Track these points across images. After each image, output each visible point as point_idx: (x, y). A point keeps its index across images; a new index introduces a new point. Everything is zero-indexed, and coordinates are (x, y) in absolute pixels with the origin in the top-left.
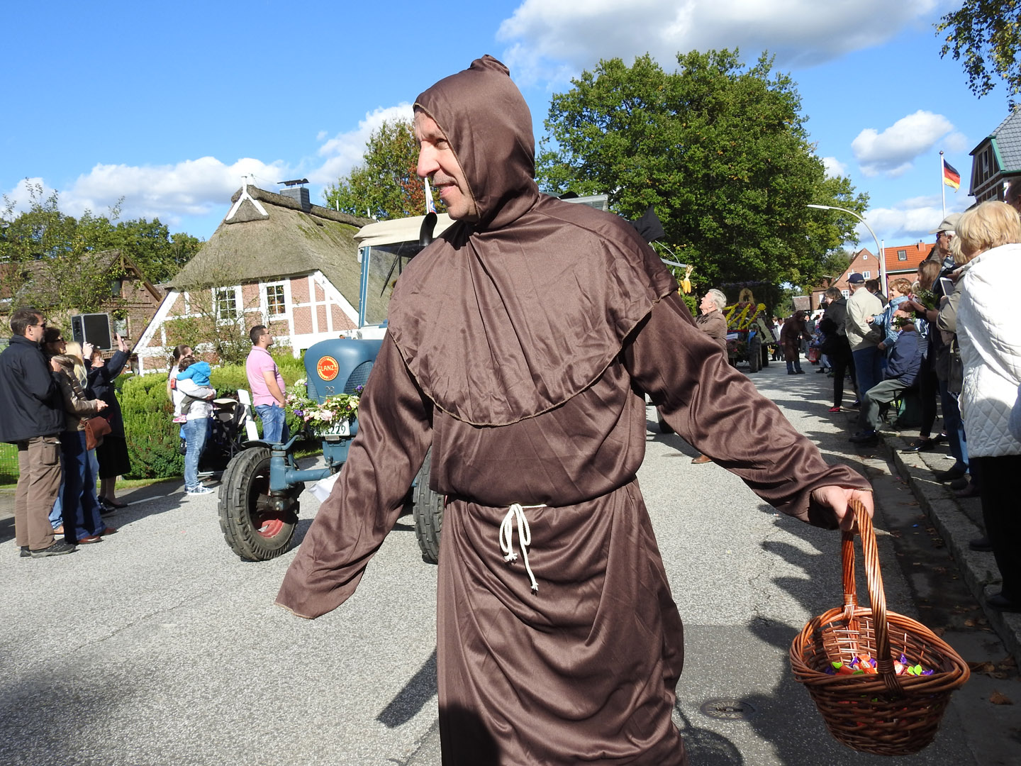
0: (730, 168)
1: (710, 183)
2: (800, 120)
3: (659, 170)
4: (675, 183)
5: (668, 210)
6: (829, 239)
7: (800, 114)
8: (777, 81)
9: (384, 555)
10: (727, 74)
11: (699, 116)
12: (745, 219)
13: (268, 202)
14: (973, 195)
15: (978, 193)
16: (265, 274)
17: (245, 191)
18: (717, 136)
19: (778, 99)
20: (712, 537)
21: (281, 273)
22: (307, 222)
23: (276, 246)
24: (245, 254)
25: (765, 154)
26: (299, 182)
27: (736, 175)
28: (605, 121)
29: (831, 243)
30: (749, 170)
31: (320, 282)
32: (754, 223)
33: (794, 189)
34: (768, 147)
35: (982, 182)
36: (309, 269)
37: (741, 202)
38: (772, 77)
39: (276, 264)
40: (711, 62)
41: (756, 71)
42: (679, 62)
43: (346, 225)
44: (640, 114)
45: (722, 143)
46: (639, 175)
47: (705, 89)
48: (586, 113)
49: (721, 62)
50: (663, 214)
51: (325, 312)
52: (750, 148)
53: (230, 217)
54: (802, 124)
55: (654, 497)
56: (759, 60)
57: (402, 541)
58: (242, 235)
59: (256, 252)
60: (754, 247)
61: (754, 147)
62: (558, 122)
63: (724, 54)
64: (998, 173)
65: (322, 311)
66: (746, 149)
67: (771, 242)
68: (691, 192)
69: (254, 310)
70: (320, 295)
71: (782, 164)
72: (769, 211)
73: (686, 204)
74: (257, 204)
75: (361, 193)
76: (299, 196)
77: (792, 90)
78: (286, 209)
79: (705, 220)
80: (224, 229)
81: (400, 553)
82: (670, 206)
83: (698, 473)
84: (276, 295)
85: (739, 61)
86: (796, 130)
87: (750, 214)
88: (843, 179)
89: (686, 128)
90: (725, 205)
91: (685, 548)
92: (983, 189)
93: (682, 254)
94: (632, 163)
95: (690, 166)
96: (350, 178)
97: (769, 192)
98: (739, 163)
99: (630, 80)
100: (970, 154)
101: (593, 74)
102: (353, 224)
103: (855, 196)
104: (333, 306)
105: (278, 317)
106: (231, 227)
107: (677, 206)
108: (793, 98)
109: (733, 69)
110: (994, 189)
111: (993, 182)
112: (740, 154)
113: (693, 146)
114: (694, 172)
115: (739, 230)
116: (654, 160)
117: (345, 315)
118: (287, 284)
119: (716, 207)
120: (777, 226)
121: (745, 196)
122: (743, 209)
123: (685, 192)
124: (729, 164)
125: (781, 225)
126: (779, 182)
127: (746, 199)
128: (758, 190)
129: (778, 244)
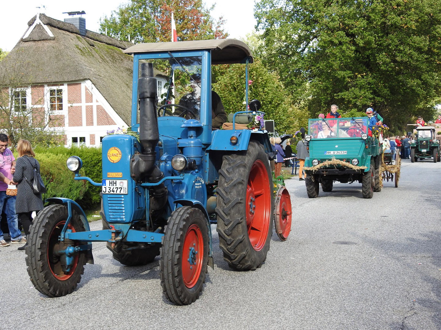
0: (401, 19)
1: (385, 30)
3: (349, 18)
4: (360, 28)
5: (353, 48)
9: (119, 314)
12: (411, 57)
13: (55, 27)
16: (49, 80)
17: (38, 18)
20: (364, 315)
21: (61, 80)
22: (83, 43)
23: (59, 60)
24: (36, 64)
25: (428, 10)
26: (78, 13)
27: (406, 24)
30: (417, 21)
31: (90, 89)
32: (417, 61)
34: (432, 5)
36: (82, 78)
37: (408, 44)
39: (58, 73)
43: (111, 47)
45: (397, 1)
50: (350, 51)
51: (92, 111)
52: (418, 5)
53: (26, 36)
55: (324, 278)
57: (133, 303)
58: (34, 50)
59: (44, 63)
60: (417, 79)
61: (421, 5)
65: (89, 110)
66: (415, 5)
67: (429, 75)
68: (371, 35)
69: (39, 106)
70: (89, 98)
72: (429, 52)
73: (367, 43)
74: (46, 28)
75: (125, 22)
76: (78, 23)
78: (68, 33)
79: (381, 56)
80: (21, 45)
81: (130, 313)
82: (355, 44)
83: (359, 260)
84: (56, 96)
87: (415, 54)
90: (397, 46)
91: (343, 324)
95: (372, 16)
96: (118, 11)
97: (430, 39)
98: (408, 16)
102: (116, 46)
104: (98, 107)
105: (57, 112)
106: (26, 44)
107: (362, 45)
112: (410, 9)
114: (374, 20)
115: (406, 65)
117: (107, 114)
118: (65, 88)
119: (390, 47)
120: (435, 64)
121: (411, 40)
122: (410, 50)
123: (367, 35)
124: (401, 16)
125: (438, 63)
126: (439, 32)
127: (413, 42)
128: (422, 36)
129: (435, 77)
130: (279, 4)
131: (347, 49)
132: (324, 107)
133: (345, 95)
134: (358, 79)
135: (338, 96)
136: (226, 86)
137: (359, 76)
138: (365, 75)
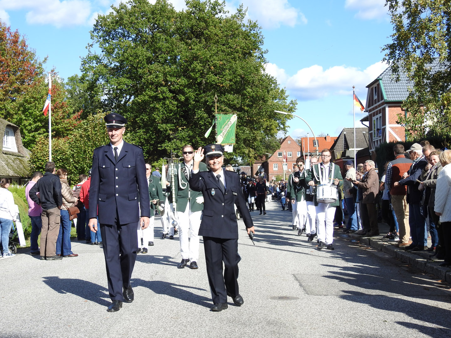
0: (218, 79)
2: (263, 52)
3: (171, 76)
4: (181, 85)
5: (176, 103)
6: (272, 129)
7: (263, 48)
8: (248, 24)
10: (216, 16)
11: (200, 42)
14: (367, 111)
15: (370, 111)
18: (210, 56)
19: (249, 37)
25: (240, 71)
27: (222, 83)
28: (131, 37)
29: (272, 131)
30: (231, 80)
33: (257, 96)
34: (243, 68)
35: (372, 105)
38: (245, 21)
40: (208, 8)
41: (235, 16)
42: (187, 5)
44: (160, 36)
45: (214, 62)
46: (157, 77)
47: (203, 24)
48: (120, 31)
49: (214, 8)
50: (172, 105)
52: (231, 67)
54: (264, 55)
56: (238, 9)
61: (234, 66)
62: (100, 34)
63: (216, 4)
64: (383, 101)
66: (229, 67)
67: (240, 129)
71: (250, 79)
73: (187, 99)
77: (258, 32)
79: (199, 111)
82: (177, 100)
85: (225, 9)
86: (259, 58)
88: (281, 89)
89: (191, 49)
92: (373, 109)
93: (183, 133)
94: (153, 68)
95: (193, 75)
97: (242, 96)
98: (224, 76)
99: (153, 13)
100: (366, 87)
101: (126, 4)
103: (288, 101)
107: (183, 100)
108: (259, 37)
109: (221, 14)
110: (380, 111)
111: (379, 106)
112: (225, 70)
113: (195, 62)
114: (195, 79)
116: (168, 68)
119: (208, 103)
120: (245, 119)
121: (226, 98)
122: (225, 106)
123: (188, 92)
124: (218, 76)
125: (247, 119)
126: (249, 91)
127: (227, 100)
128: (234, 94)
129: (246, 131)
130: (105, 60)
131: (170, 103)
132: (145, 157)
133: (167, 146)
134: (179, 132)
135: (162, 147)
136: (81, 136)
137: (180, 129)
138: (185, 129)
